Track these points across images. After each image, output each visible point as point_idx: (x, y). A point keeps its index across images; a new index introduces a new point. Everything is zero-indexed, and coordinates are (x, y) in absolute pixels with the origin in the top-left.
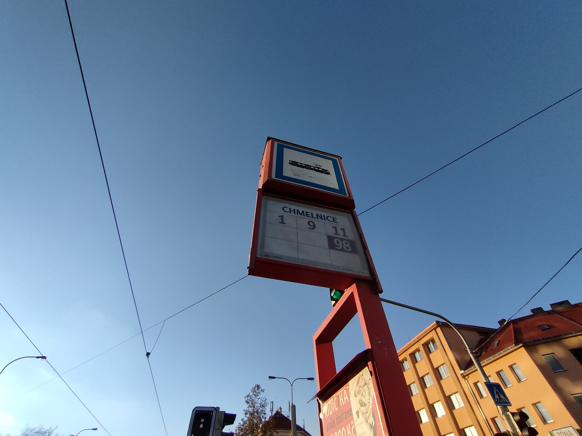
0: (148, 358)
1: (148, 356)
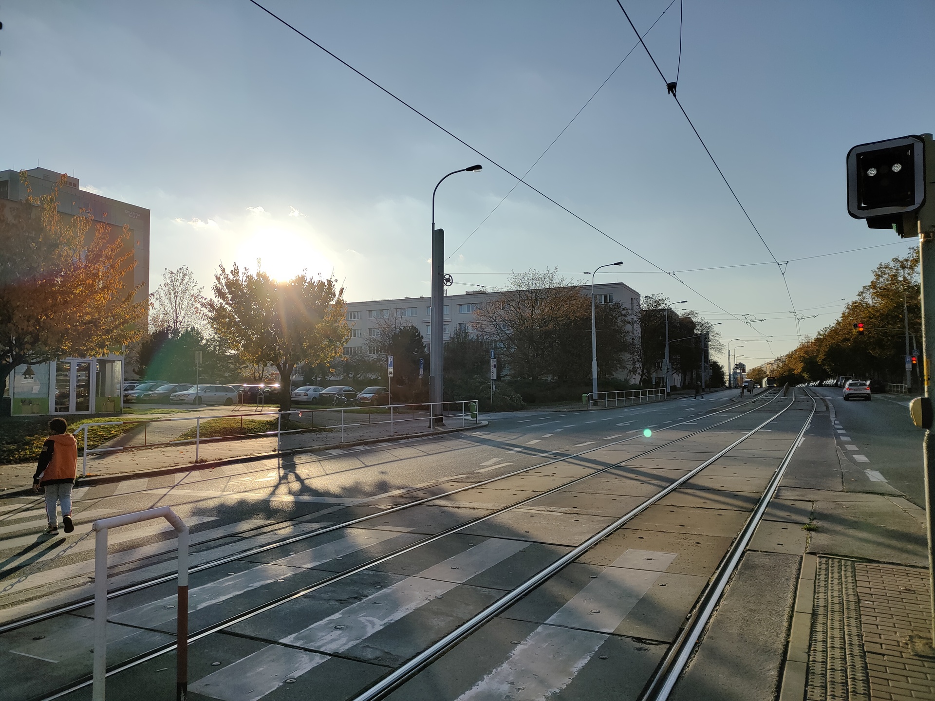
0: (675, 95)
1: (672, 92)
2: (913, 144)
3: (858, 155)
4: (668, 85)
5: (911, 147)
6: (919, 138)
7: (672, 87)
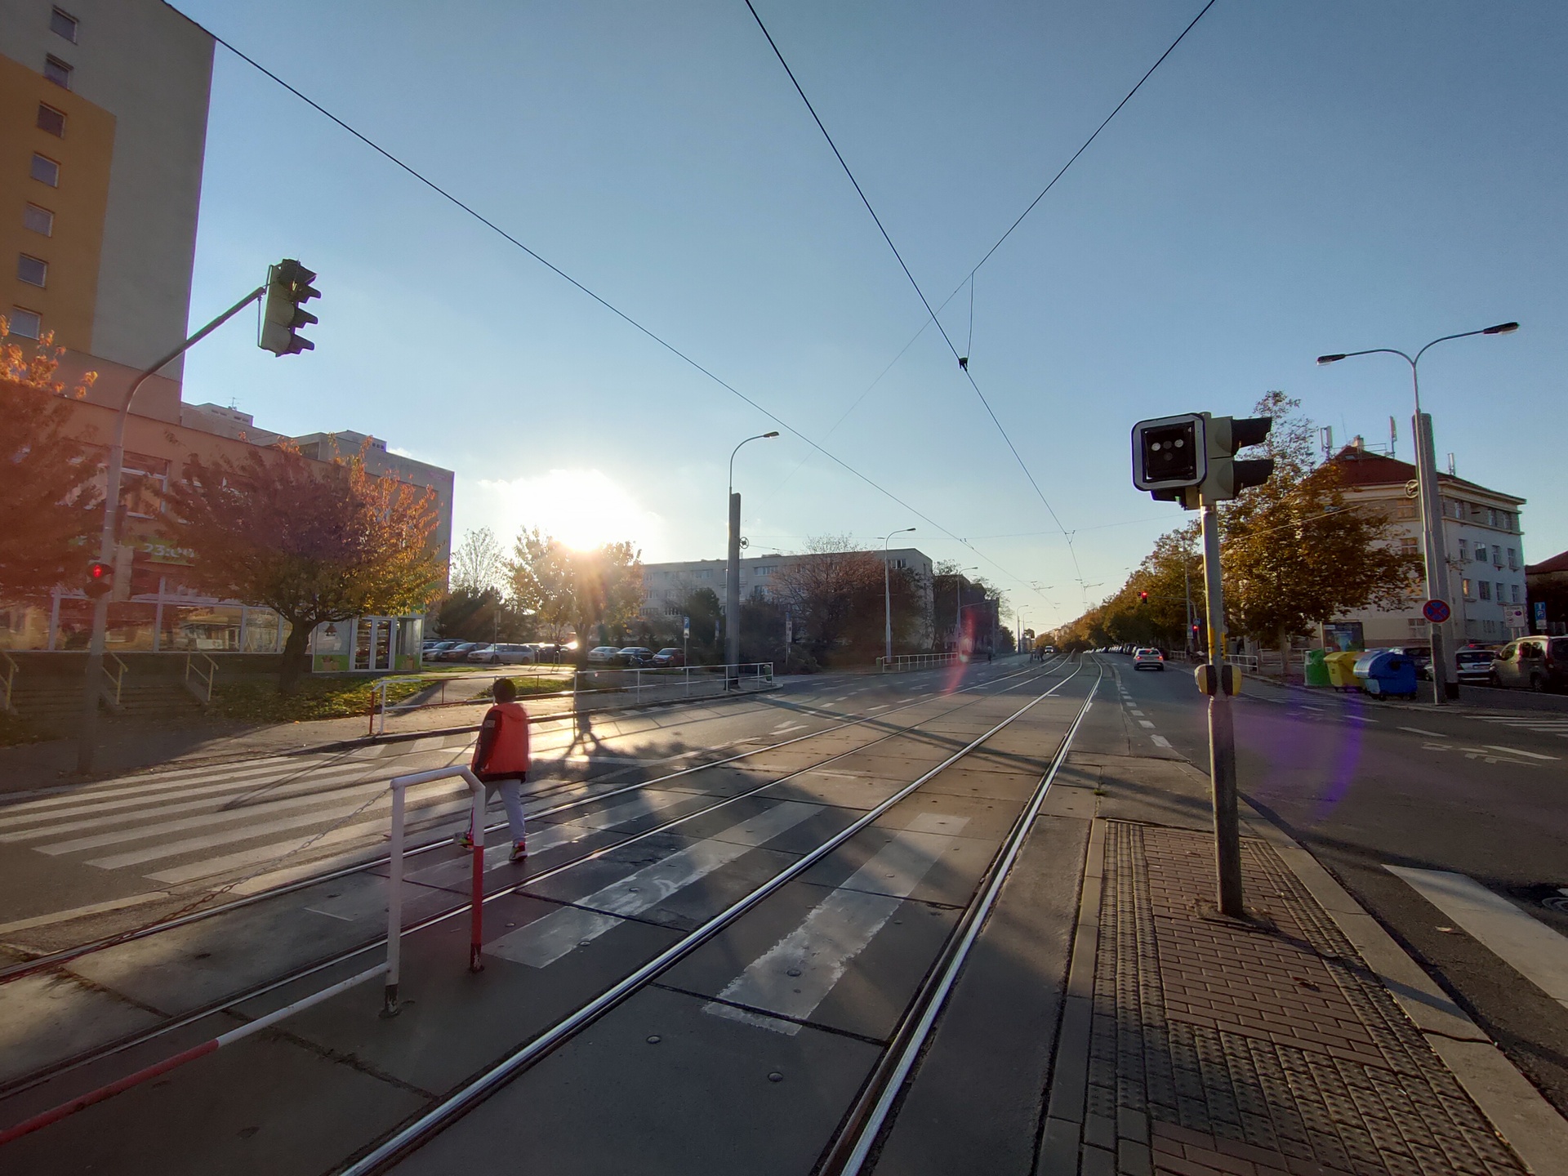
0: (966, 370)
1: (964, 366)
2: (1193, 422)
3: (1143, 431)
4: (960, 360)
5: (1192, 424)
6: (1199, 416)
7: (963, 362)
